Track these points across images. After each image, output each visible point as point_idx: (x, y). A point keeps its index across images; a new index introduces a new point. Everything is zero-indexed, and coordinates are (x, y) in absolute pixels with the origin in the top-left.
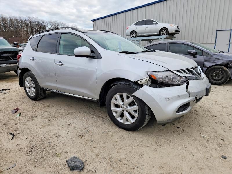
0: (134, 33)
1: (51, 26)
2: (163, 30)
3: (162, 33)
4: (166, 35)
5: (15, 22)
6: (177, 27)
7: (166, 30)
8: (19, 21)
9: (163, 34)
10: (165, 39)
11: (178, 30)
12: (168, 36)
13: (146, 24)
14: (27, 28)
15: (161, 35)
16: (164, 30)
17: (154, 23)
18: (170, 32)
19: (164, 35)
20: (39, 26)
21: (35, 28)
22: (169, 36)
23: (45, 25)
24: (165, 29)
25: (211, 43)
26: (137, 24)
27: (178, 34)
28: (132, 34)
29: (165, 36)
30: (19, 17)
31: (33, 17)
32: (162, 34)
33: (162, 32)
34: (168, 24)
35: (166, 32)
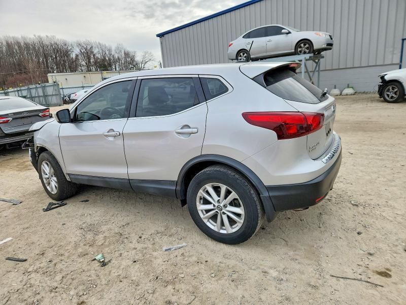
0: (243, 54)
1: (79, 51)
2: (302, 45)
3: (299, 49)
4: (309, 53)
5: (16, 47)
6: (329, 37)
7: (309, 44)
8: (22, 44)
9: (303, 52)
10: (307, 60)
11: (330, 42)
12: (312, 55)
13: (266, 35)
14: (37, 56)
15: (299, 54)
16: (305, 45)
17: (283, 31)
18: (316, 47)
19: (305, 53)
20: (58, 51)
21: (51, 56)
22: (314, 54)
23: (69, 48)
24: (306, 41)
25: (393, 64)
26: (248, 36)
27: (330, 49)
28: (241, 56)
29: (308, 56)
30: (22, 37)
31: (47, 36)
32: (301, 52)
33: (301, 47)
34: (312, 32)
35: (308, 48)
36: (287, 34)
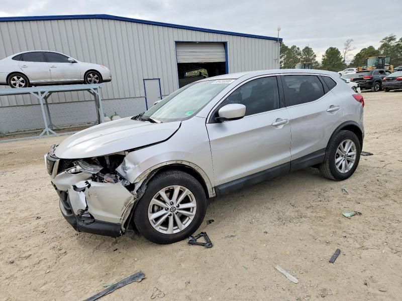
0: (18, 78)
2: (91, 75)
3: (89, 79)
4: (99, 82)
7: (97, 75)
9: (93, 81)
15: (89, 83)
16: (94, 75)
18: (104, 77)
19: (95, 82)
24: (94, 72)
25: (141, 97)
28: (14, 80)
32: (91, 81)
35: (97, 78)
36: (73, 62)
